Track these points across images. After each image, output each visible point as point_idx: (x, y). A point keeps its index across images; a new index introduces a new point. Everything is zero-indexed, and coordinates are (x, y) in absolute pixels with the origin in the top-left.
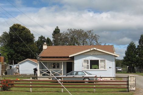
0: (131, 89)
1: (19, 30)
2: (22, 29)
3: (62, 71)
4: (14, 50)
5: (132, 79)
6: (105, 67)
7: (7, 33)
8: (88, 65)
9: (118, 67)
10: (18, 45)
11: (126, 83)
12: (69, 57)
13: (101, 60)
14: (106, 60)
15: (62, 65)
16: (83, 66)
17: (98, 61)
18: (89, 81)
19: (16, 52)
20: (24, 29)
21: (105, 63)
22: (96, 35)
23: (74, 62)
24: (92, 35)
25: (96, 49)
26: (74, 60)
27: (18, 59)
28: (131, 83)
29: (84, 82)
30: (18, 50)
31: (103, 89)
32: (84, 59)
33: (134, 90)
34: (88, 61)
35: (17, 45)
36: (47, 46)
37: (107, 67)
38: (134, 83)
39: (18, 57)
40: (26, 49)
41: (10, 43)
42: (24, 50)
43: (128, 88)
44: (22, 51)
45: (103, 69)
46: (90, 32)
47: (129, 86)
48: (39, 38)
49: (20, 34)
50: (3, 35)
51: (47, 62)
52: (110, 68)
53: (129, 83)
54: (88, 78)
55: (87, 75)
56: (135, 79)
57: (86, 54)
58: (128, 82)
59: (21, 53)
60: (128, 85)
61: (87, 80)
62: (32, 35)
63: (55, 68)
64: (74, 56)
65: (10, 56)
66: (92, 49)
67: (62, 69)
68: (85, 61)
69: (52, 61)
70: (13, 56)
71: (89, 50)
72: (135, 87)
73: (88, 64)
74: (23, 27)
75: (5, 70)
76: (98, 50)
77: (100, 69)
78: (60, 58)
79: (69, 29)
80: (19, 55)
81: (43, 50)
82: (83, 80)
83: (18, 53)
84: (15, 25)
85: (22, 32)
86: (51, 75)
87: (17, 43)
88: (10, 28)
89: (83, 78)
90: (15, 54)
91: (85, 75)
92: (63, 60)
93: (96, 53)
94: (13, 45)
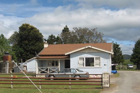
0: (105, 86)
1: (28, 30)
2: (30, 29)
3: (59, 68)
4: (24, 48)
5: (105, 76)
6: (100, 65)
7: (17, 33)
8: (84, 63)
9: (129, 64)
10: (28, 44)
11: (100, 80)
12: (65, 55)
13: (96, 58)
14: (101, 58)
15: (59, 63)
16: (78, 64)
17: (93, 58)
18: (80, 78)
19: (25, 50)
20: (32, 28)
21: (100, 61)
22: (100, 33)
23: (70, 60)
24: (96, 33)
25: (90, 47)
26: (70, 58)
27: (28, 57)
28: (105, 80)
29: (75, 79)
30: (27, 49)
31: (83, 86)
32: (80, 56)
33: (108, 87)
34: (83, 58)
35: (26, 44)
36: (48, 45)
37: (102, 64)
38: (108, 79)
39: (28, 55)
40: (35, 47)
41: (20, 42)
42: (33, 49)
43: (102, 85)
44: (32, 49)
45: (98, 66)
46: (94, 30)
47: (103, 83)
48: (49, 36)
49: (29, 33)
50: (14, 34)
51: (46, 60)
52: (105, 65)
53: (103, 80)
54: (79, 75)
55: (78, 73)
56: (108, 76)
57: (81, 52)
58: (102, 78)
59: (30, 51)
60: (102, 81)
61: (78, 77)
62: (41, 34)
63: (54, 65)
64: (70, 54)
65: (20, 55)
66: (87, 47)
67: (59, 67)
68: (80, 58)
69: (51, 59)
70: (23, 55)
71: (84, 48)
72: (109, 84)
73: (83, 61)
74: (31, 27)
75: (13, 68)
76: (92, 47)
77: (95, 66)
78: (58, 56)
79: (74, 28)
80: (29, 53)
81: (44, 49)
82: (74, 77)
83: (27, 51)
84: (23, 25)
85: (30, 32)
86: (48, 72)
87: (26, 42)
88: (19, 28)
89: (74, 75)
90: (25, 53)
91: (76, 72)
92: (59, 58)
93: (91, 51)
94: (23, 44)
